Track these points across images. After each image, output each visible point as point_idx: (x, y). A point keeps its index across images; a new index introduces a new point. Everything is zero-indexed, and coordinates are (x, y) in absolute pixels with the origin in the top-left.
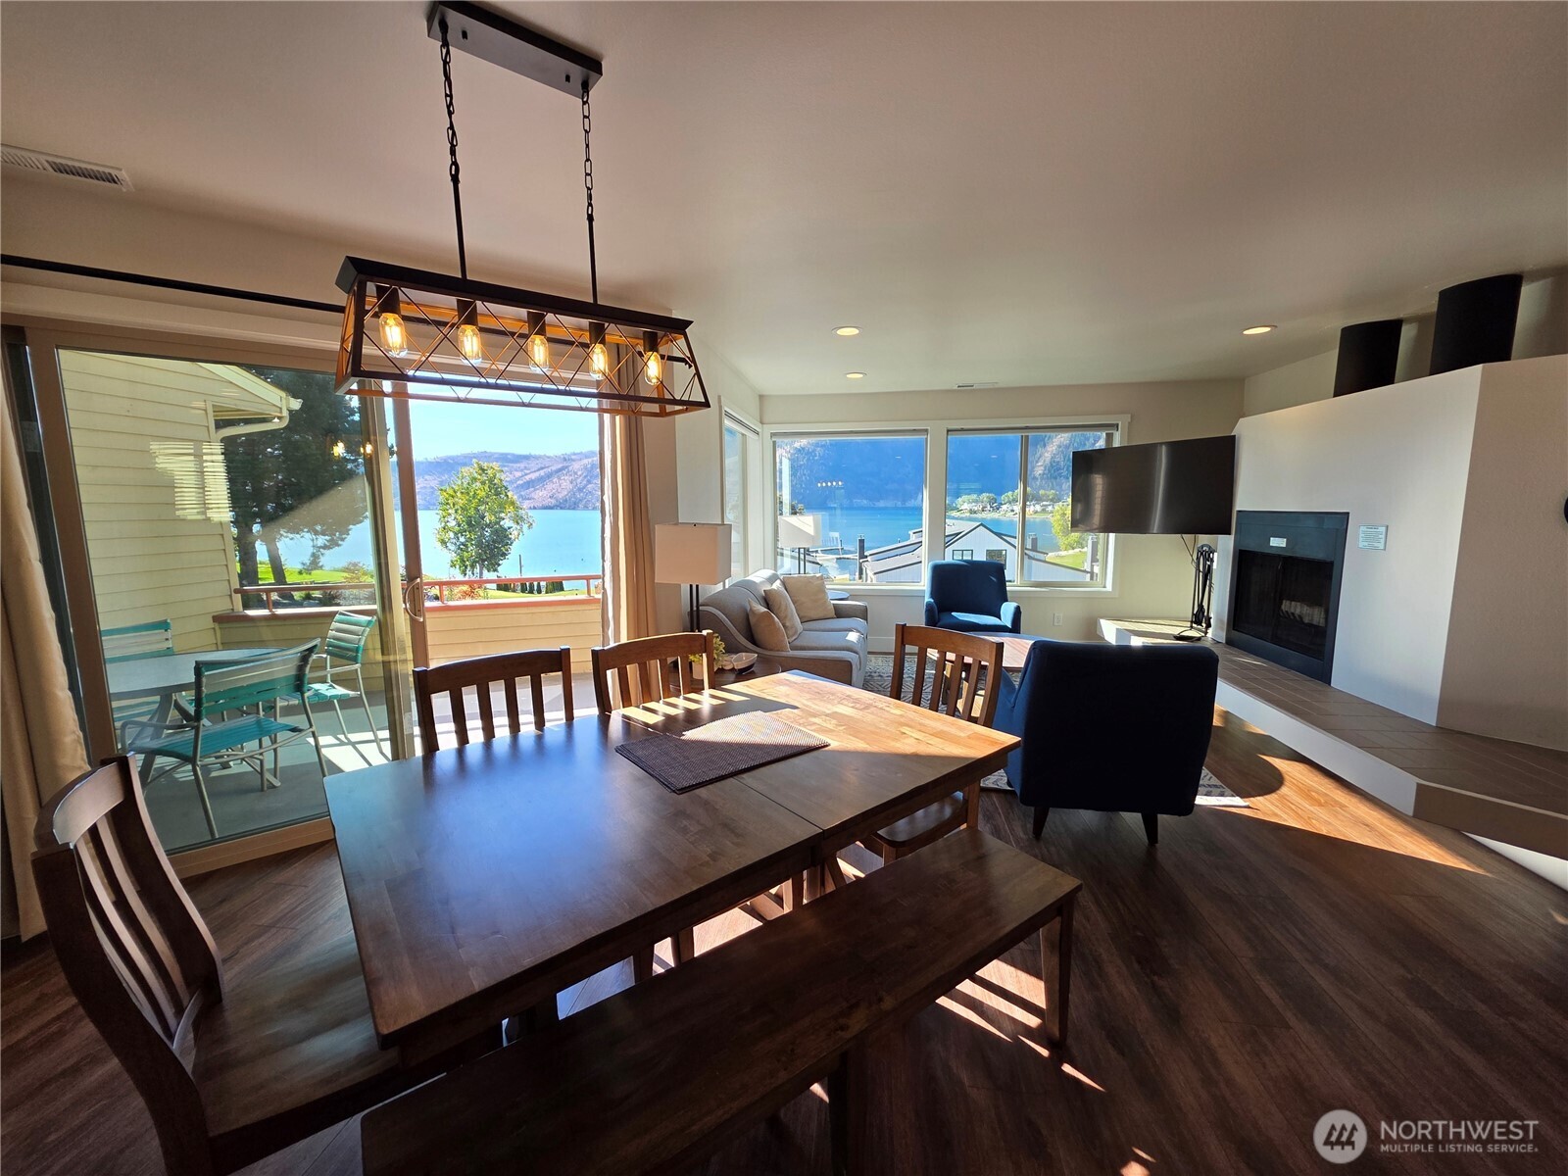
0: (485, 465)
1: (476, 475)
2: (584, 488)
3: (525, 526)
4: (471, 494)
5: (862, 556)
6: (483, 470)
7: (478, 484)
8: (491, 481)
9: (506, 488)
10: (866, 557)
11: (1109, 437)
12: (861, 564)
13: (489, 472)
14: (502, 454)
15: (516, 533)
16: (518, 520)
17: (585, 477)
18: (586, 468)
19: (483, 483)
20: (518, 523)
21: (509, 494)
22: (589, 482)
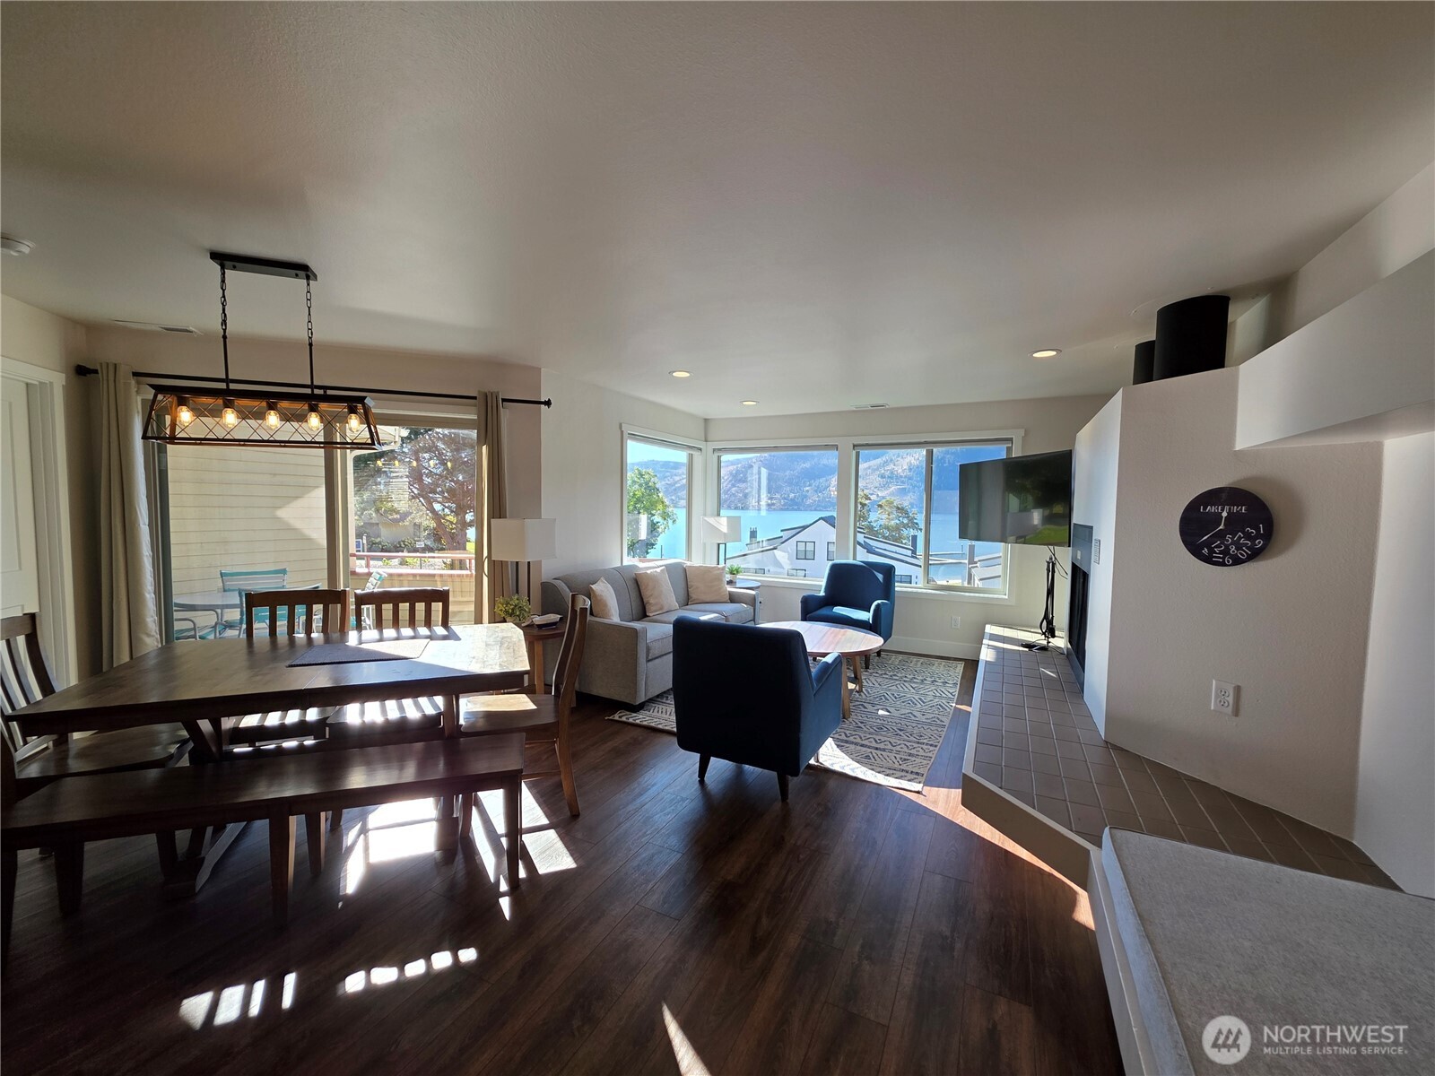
0: (643, 471)
1: (636, 479)
2: (728, 490)
3: (670, 522)
4: (631, 494)
5: (972, 561)
6: (642, 475)
7: (637, 486)
8: (647, 483)
9: (658, 490)
10: (976, 563)
11: (1009, 450)
12: (970, 569)
13: (646, 477)
14: (666, 462)
15: (663, 527)
16: (665, 516)
17: (731, 481)
18: (731, 473)
19: (641, 485)
20: (665, 519)
21: (660, 495)
22: (733, 486)
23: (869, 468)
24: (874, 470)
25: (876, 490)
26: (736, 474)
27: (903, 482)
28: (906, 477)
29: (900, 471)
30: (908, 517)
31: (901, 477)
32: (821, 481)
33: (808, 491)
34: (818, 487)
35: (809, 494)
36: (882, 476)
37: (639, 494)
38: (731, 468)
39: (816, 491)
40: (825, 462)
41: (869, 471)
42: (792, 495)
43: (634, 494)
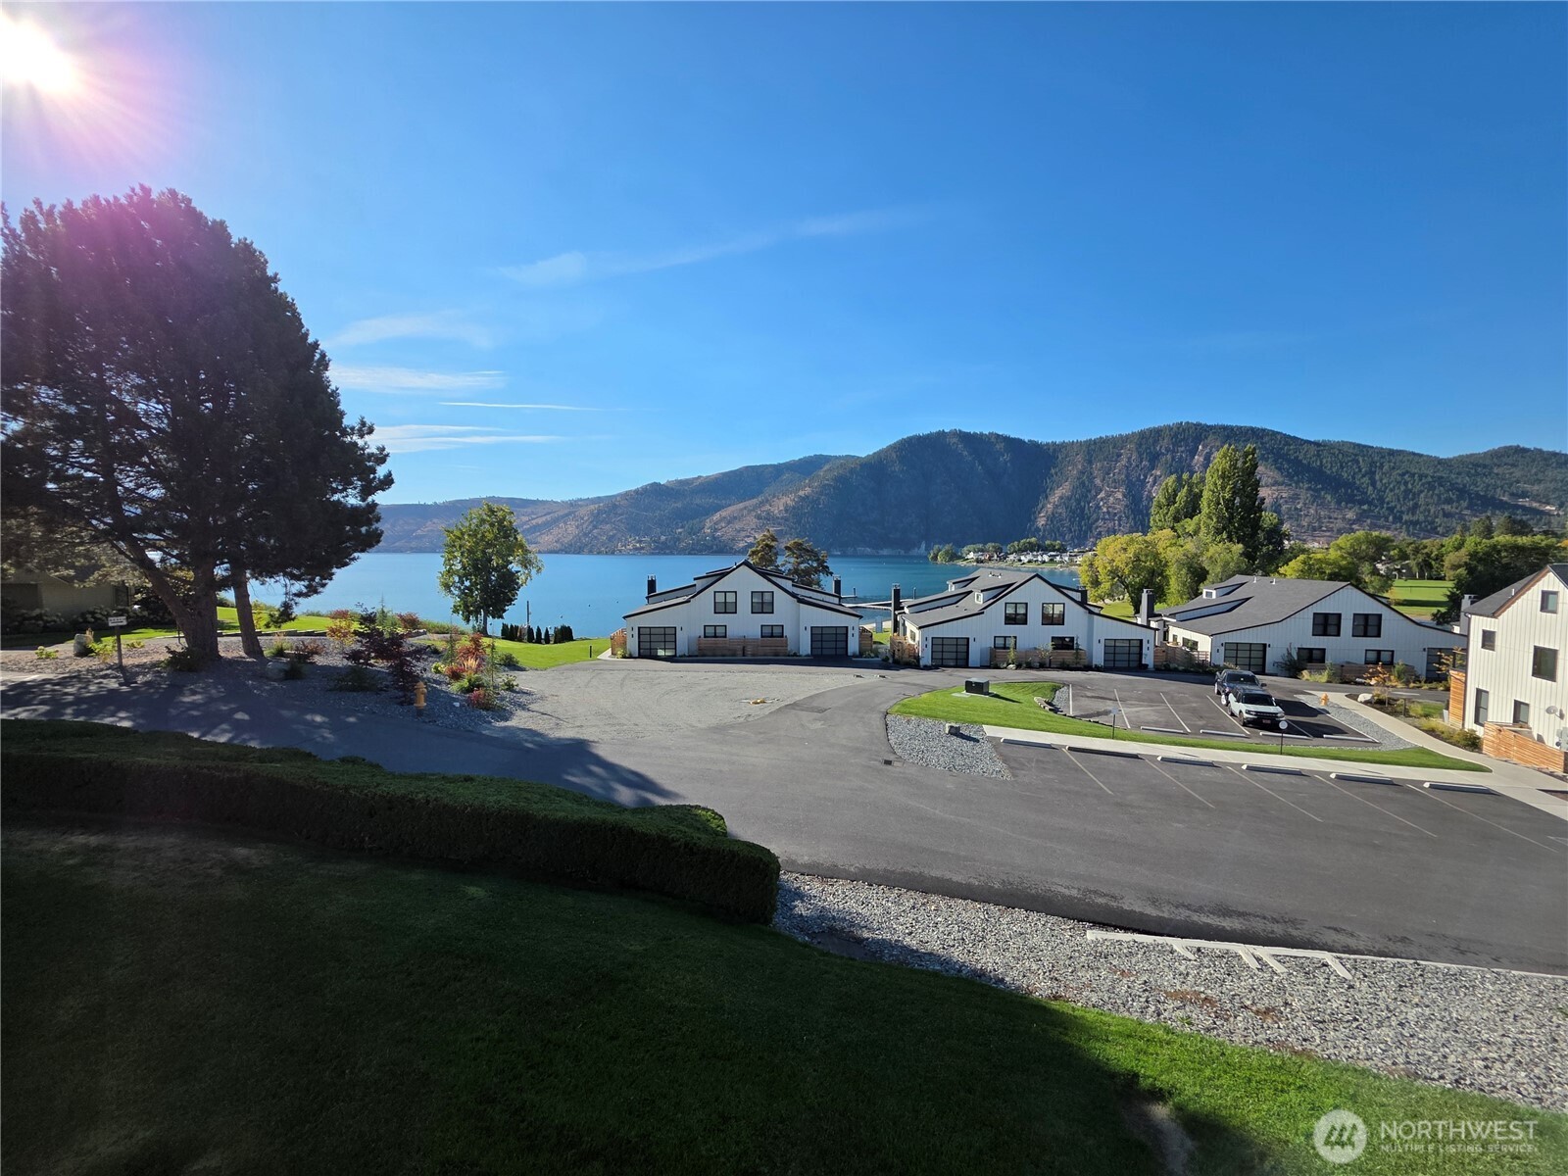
0: (495, 507)
1: (485, 517)
2: (590, 533)
3: (534, 571)
4: (479, 536)
5: (898, 607)
6: (493, 512)
7: (487, 526)
8: (500, 523)
9: (516, 531)
10: (903, 608)
12: (896, 616)
13: (499, 514)
15: (523, 577)
16: (527, 564)
17: (591, 522)
18: (592, 513)
19: (492, 525)
20: (526, 567)
21: (518, 537)
22: (595, 527)
23: (745, 508)
24: (750, 511)
25: (753, 532)
26: (598, 514)
27: (779, 524)
28: (782, 518)
29: (776, 511)
30: (818, 560)
31: (778, 518)
32: (695, 522)
33: (680, 533)
34: (692, 529)
35: (682, 537)
36: (759, 517)
37: (490, 536)
38: (592, 507)
39: (690, 533)
40: (698, 501)
41: (745, 512)
42: (663, 538)
43: (483, 536)
